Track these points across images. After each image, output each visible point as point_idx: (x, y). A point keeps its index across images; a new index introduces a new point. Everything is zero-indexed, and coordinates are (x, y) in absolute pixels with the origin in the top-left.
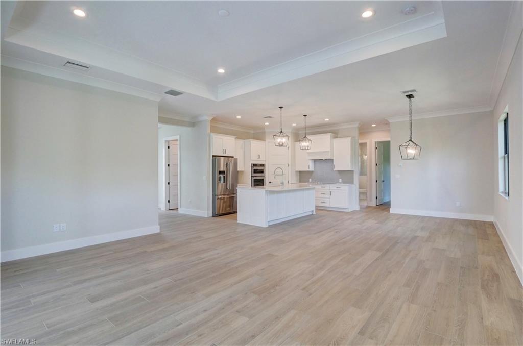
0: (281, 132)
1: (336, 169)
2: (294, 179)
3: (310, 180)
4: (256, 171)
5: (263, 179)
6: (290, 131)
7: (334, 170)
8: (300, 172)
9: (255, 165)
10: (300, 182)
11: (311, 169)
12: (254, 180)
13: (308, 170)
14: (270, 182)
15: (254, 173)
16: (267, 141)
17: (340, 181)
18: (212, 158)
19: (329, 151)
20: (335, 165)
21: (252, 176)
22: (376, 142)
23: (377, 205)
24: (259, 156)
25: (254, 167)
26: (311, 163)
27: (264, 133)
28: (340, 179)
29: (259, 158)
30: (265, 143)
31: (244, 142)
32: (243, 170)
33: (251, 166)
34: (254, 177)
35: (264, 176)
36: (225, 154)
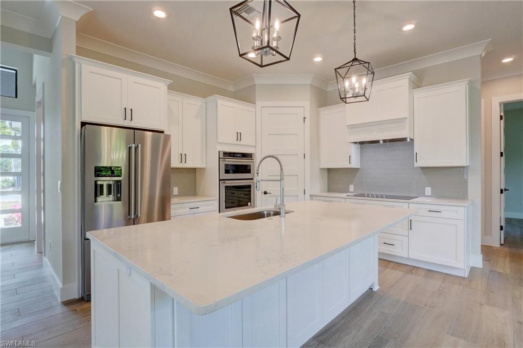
1: (421, 163)
2: (317, 185)
3: (352, 188)
4: (230, 169)
5: (249, 186)
6: (309, 82)
7: (416, 165)
8: (329, 170)
9: (227, 155)
10: (329, 190)
11: (355, 164)
12: (227, 187)
13: (348, 166)
14: (265, 193)
15: (227, 172)
16: (259, 104)
17: (428, 191)
18: (78, 130)
19: (406, 118)
20: (416, 153)
21: (220, 180)
22: (500, 104)
23: (501, 245)
24: (239, 136)
25: (226, 160)
26: (354, 151)
27: (253, 88)
28: (426, 188)
29: (239, 139)
30: (255, 108)
31: (205, 104)
32: (203, 166)
33: (219, 158)
34: (227, 182)
35: (253, 179)
36: (129, 121)
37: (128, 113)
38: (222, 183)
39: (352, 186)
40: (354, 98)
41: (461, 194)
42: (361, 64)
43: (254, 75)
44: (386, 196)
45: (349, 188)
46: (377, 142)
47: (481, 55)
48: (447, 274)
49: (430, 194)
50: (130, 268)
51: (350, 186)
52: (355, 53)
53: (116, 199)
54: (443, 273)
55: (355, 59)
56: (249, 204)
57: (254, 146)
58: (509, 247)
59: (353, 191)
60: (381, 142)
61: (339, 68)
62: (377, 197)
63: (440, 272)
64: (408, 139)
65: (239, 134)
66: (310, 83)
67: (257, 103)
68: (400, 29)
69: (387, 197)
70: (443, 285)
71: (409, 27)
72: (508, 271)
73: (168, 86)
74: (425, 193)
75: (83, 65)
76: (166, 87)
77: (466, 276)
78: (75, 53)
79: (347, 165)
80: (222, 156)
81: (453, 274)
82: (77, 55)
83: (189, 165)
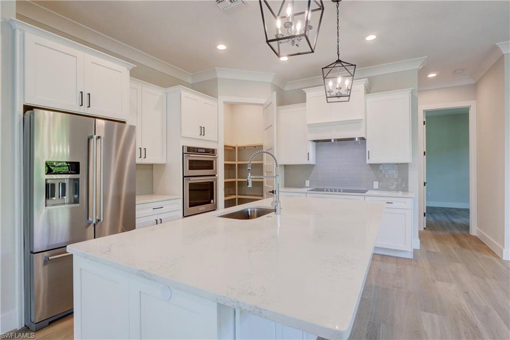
1: (373, 159)
3: (308, 183)
4: (194, 165)
5: (212, 183)
7: (368, 162)
8: (285, 166)
9: (191, 150)
10: (286, 186)
11: (312, 161)
13: (307, 162)
17: (376, 185)
18: (20, 116)
19: (362, 119)
20: (369, 152)
21: (184, 177)
22: (424, 111)
23: (425, 228)
24: (202, 131)
25: (191, 155)
26: (311, 148)
27: (214, 81)
28: (374, 182)
29: (203, 134)
30: (218, 102)
31: (165, 95)
32: (164, 162)
33: (183, 153)
34: (192, 179)
35: (215, 175)
36: (86, 107)
37: (85, 98)
38: (187, 179)
39: (308, 181)
40: (337, 98)
41: (403, 187)
42: (343, 66)
43: (216, 68)
44: (343, 190)
45: (305, 183)
46: (329, 140)
47: (418, 69)
48: (397, 257)
49: (377, 188)
50: (169, 287)
51: (306, 181)
52: (339, 55)
53: (73, 202)
54: (394, 257)
55: (339, 61)
56: (212, 201)
57: (215, 141)
58: (431, 230)
59: (309, 186)
60: (333, 140)
61: (325, 68)
62: (331, 191)
63: (391, 256)
64: (357, 138)
65: (203, 129)
66: (270, 81)
67: (219, 97)
68: (364, 38)
69: (345, 191)
70: (399, 267)
71: (371, 38)
72: (439, 250)
73: (131, 71)
74: (373, 187)
75: (26, 33)
76: (129, 72)
77: (412, 258)
78: (15, 16)
79: (305, 162)
80: (185, 151)
81: (401, 256)
82: (16, 18)
83: (148, 160)
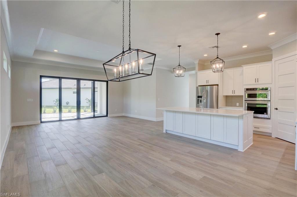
0: (179, 65)
14: (277, 109)
